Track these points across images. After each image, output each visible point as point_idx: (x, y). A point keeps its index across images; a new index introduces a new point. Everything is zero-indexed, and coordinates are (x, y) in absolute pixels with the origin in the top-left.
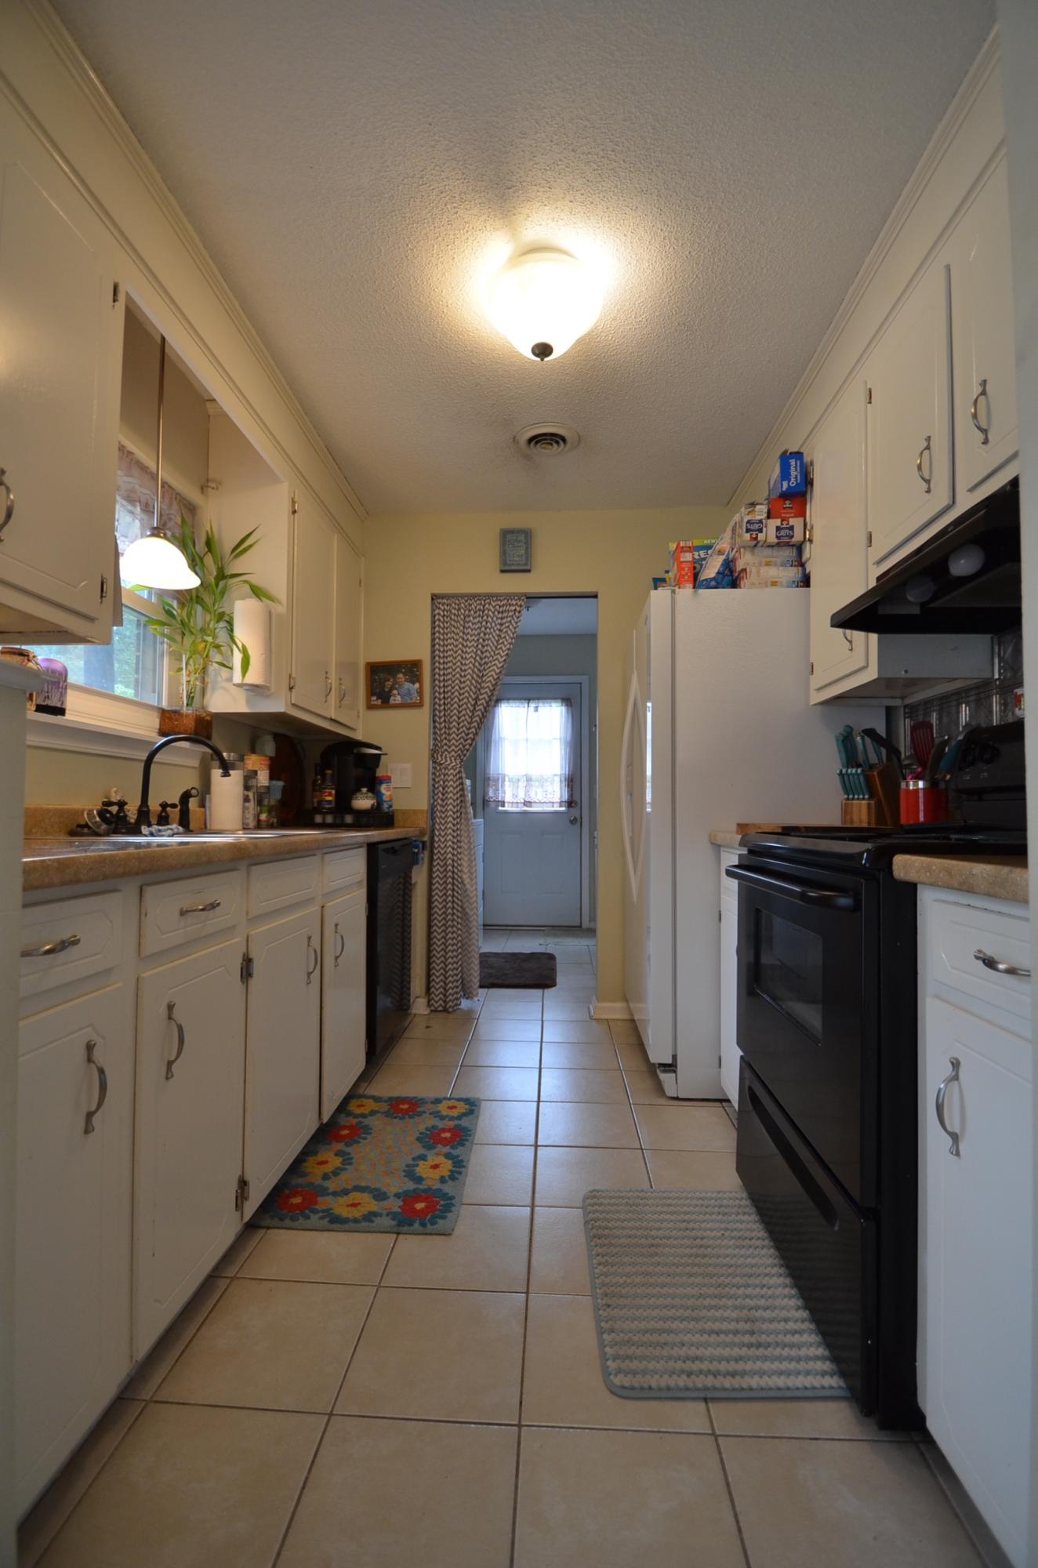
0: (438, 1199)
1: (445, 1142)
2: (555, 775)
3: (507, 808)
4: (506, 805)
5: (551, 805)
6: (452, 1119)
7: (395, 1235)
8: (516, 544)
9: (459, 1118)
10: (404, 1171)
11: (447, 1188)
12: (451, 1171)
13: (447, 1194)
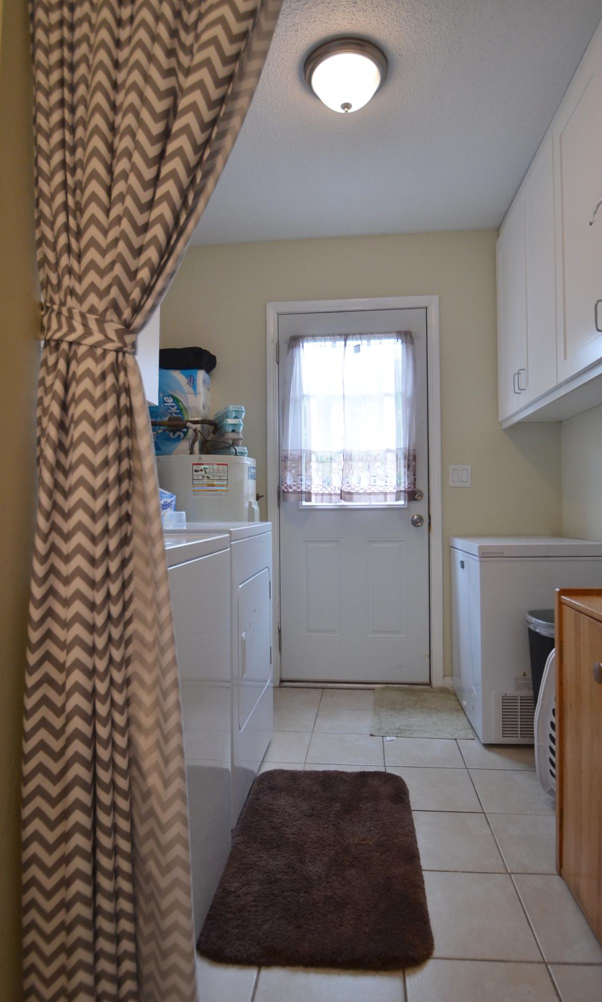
2: (388, 451)
3: (315, 502)
4: (313, 497)
5: (383, 496)
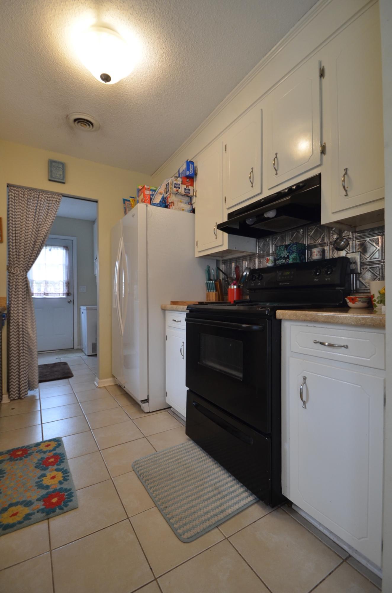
0: (63, 493)
1: (53, 464)
2: (60, 281)
3: (35, 296)
4: (34, 294)
5: (58, 295)
6: (50, 451)
7: (47, 521)
8: (58, 168)
9: (54, 449)
10: (36, 486)
11: (65, 486)
12: (63, 477)
13: (67, 488)
